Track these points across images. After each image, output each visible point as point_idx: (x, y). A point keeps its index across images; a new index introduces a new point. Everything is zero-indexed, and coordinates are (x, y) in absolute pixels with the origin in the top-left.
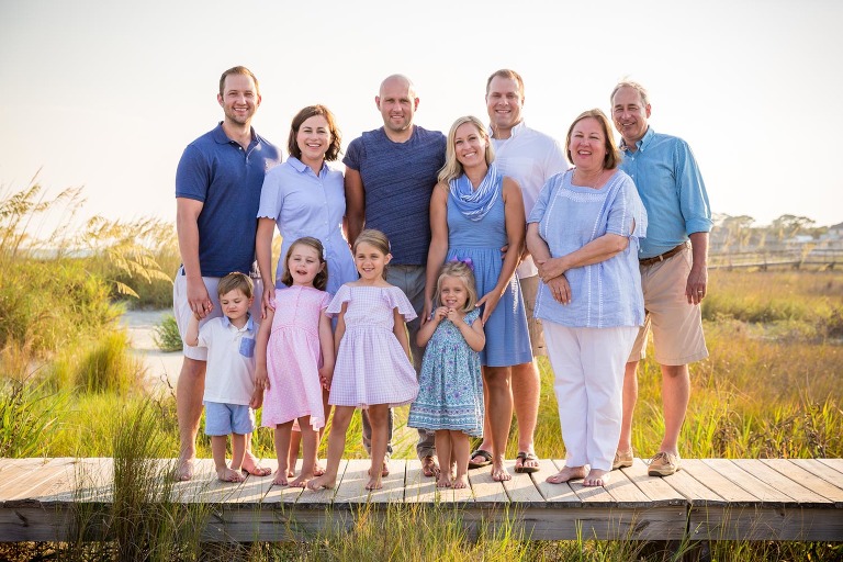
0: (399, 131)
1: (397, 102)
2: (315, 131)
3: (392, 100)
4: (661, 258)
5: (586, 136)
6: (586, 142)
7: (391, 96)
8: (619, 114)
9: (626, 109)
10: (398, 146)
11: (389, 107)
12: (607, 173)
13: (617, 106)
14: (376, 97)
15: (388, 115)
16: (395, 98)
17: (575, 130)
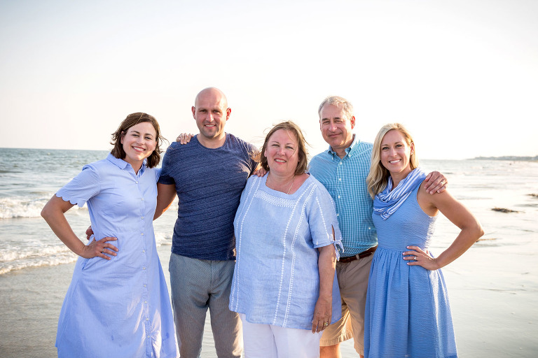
0: (211, 138)
1: (210, 112)
2: (142, 137)
3: (205, 111)
4: (358, 257)
5: (283, 146)
6: (283, 151)
7: (204, 107)
8: (326, 127)
9: (332, 121)
10: (211, 151)
11: (203, 116)
12: (298, 179)
13: (324, 120)
14: (193, 108)
15: (203, 124)
16: (206, 109)
17: (271, 139)
